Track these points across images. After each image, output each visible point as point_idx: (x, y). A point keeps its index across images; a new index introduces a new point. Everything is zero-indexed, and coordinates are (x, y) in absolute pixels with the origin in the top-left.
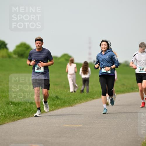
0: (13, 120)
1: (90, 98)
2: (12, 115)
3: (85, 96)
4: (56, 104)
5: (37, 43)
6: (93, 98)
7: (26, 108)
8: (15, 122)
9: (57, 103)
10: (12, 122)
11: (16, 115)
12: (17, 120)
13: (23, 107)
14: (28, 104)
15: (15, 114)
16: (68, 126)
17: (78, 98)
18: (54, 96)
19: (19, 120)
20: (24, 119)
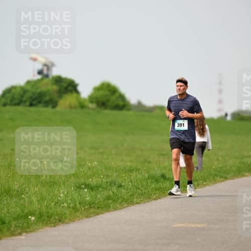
0: (88, 214)
1: (221, 177)
2: (86, 207)
3: (212, 174)
4: (161, 188)
5: (178, 86)
6: (226, 179)
7: (109, 196)
8: (91, 219)
9: (164, 185)
10: (87, 219)
11: (94, 207)
12: (95, 216)
13: (105, 193)
14: (114, 189)
15: (91, 205)
16: (182, 225)
17: (200, 178)
18: (159, 175)
19: (97, 215)
20: (107, 213)
